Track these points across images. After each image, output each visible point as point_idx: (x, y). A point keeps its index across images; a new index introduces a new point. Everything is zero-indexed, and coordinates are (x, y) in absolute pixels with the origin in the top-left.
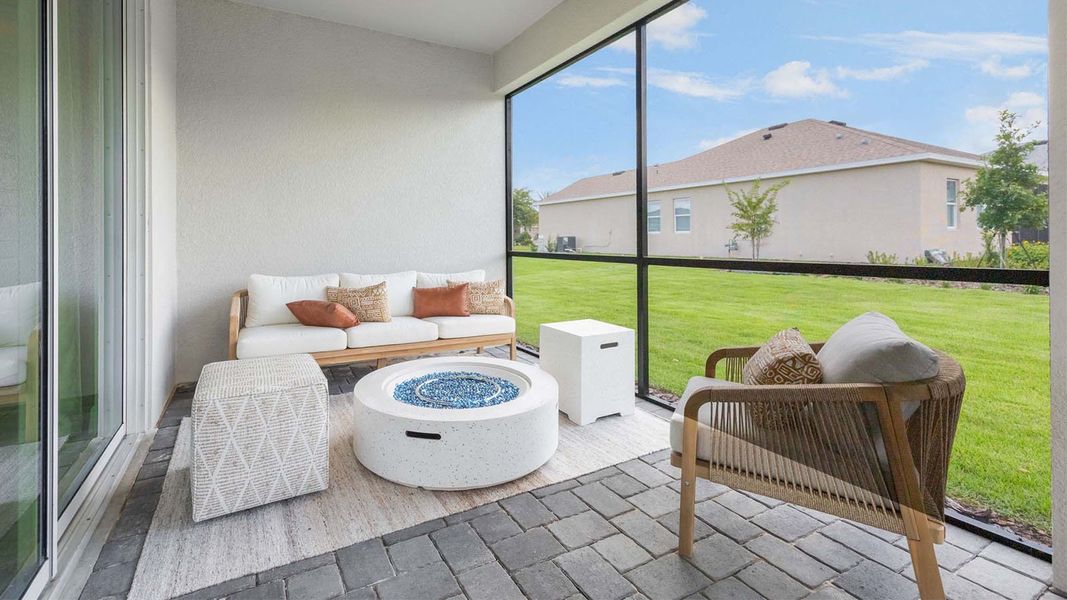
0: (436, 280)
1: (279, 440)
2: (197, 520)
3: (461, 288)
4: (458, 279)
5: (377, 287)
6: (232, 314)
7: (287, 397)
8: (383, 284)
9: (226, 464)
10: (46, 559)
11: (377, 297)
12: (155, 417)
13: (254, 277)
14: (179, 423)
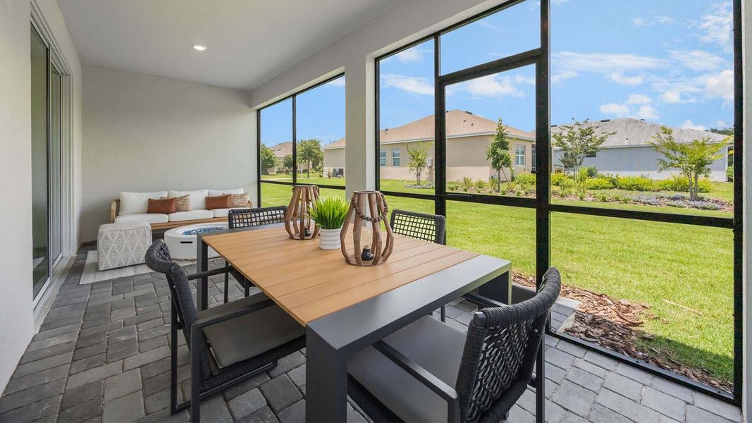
0: (217, 193)
1: (132, 245)
2: (101, 269)
3: (227, 196)
4: (227, 192)
5: (185, 196)
6: (112, 208)
7: (135, 231)
8: (188, 195)
9: (111, 252)
10: (49, 276)
11: (185, 201)
12: (75, 252)
13: (123, 193)
14: (87, 253)
